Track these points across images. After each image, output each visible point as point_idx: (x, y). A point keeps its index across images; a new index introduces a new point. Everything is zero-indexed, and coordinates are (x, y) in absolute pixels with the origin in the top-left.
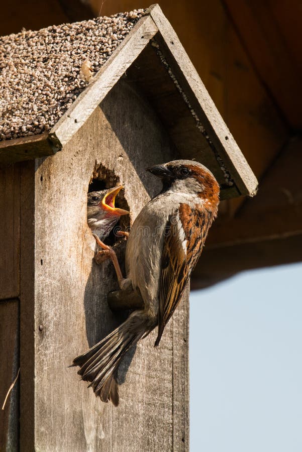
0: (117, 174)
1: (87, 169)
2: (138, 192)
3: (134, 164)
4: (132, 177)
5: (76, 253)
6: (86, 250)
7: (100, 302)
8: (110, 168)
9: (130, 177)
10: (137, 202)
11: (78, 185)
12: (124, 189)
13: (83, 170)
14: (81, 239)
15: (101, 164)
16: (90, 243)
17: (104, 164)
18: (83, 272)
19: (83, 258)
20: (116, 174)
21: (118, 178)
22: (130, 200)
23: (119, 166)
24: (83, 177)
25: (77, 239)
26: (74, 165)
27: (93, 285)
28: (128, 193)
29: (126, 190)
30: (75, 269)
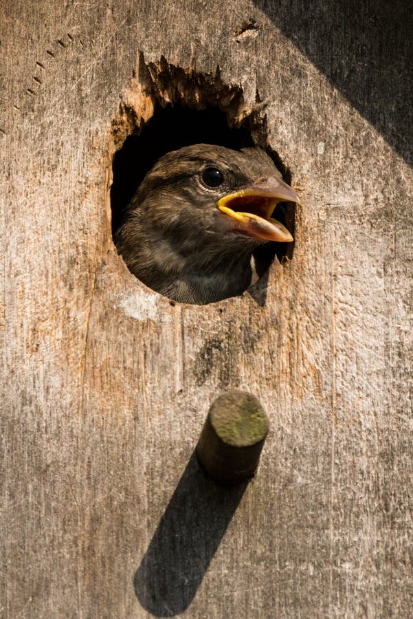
0: (231, 80)
1: (101, 86)
2: (326, 118)
3: (301, 45)
4: (297, 81)
5: (60, 335)
6: (103, 319)
7: (164, 463)
8: (201, 67)
9: (286, 82)
10: (321, 151)
11: (63, 138)
12: (265, 120)
13: (87, 90)
14: (78, 292)
15: (163, 61)
16: (120, 298)
17: (174, 59)
18: (93, 386)
19: (90, 344)
20: (227, 82)
21: (238, 93)
22: (292, 146)
23: (239, 55)
24: (86, 109)
25: (62, 293)
26: (46, 80)
27: (136, 419)
28: (281, 129)
29: (271, 122)
30: (56, 382)
